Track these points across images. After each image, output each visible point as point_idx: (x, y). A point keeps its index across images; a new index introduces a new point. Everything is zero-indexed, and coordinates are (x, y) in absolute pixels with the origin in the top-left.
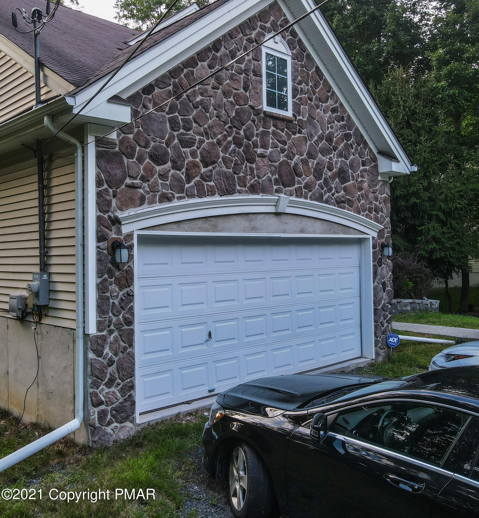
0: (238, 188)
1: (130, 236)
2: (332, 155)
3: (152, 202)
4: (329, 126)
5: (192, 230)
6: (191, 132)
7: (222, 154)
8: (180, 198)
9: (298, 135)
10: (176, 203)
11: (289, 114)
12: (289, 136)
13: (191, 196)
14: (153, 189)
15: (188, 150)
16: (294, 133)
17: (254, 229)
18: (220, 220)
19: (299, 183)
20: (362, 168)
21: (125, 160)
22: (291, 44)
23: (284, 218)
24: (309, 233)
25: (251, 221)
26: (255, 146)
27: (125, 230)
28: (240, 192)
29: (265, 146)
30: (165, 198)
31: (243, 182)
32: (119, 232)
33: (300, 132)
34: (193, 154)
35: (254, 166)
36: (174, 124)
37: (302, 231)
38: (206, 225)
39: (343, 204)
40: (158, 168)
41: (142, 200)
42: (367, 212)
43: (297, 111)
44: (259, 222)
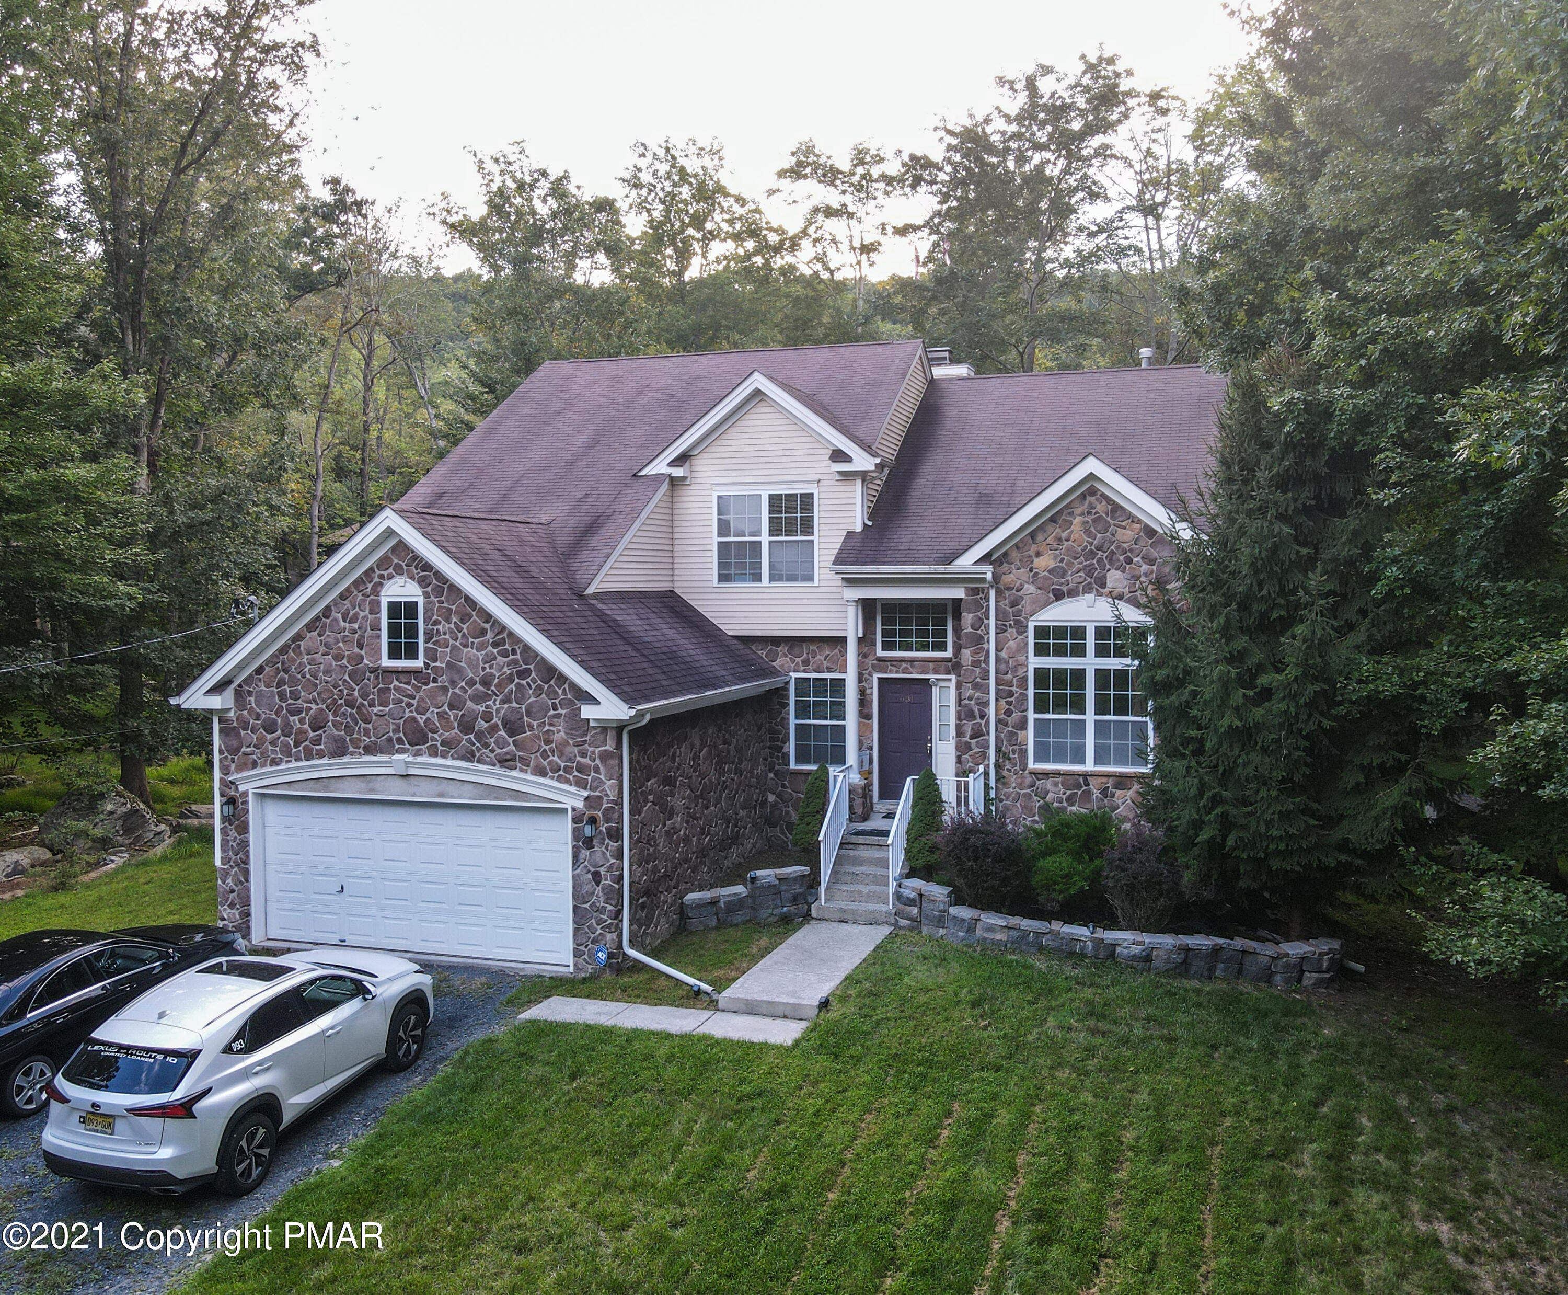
0: (351, 749)
1: (246, 793)
2: (491, 703)
3: (263, 766)
4: (487, 666)
5: (303, 790)
6: (300, 701)
7: (331, 718)
8: (287, 762)
9: (432, 685)
10: (283, 766)
11: (419, 663)
12: (418, 689)
13: (298, 759)
14: (264, 755)
15: (296, 718)
16: (426, 684)
17: (372, 791)
18: (333, 780)
19: (433, 739)
20: (552, 712)
21: (243, 733)
22: (423, 582)
23: (412, 778)
24: (452, 797)
25: (370, 782)
26: (372, 705)
27: (242, 788)
28: (353, 753)
29: (384, 704)
30: (274, 762)
31: (356, 743)
32: (237, 790)
33: (435, 681)
34: (302, 721)
35: (370, 726)
36: (282, 696)
37: (441, 795)
38: (318, 786)
39: (511, 763)
40: (269, 736)
41: (254, 765)
42: (561, 773)
43: (432, 655)
44: (379, 784)
